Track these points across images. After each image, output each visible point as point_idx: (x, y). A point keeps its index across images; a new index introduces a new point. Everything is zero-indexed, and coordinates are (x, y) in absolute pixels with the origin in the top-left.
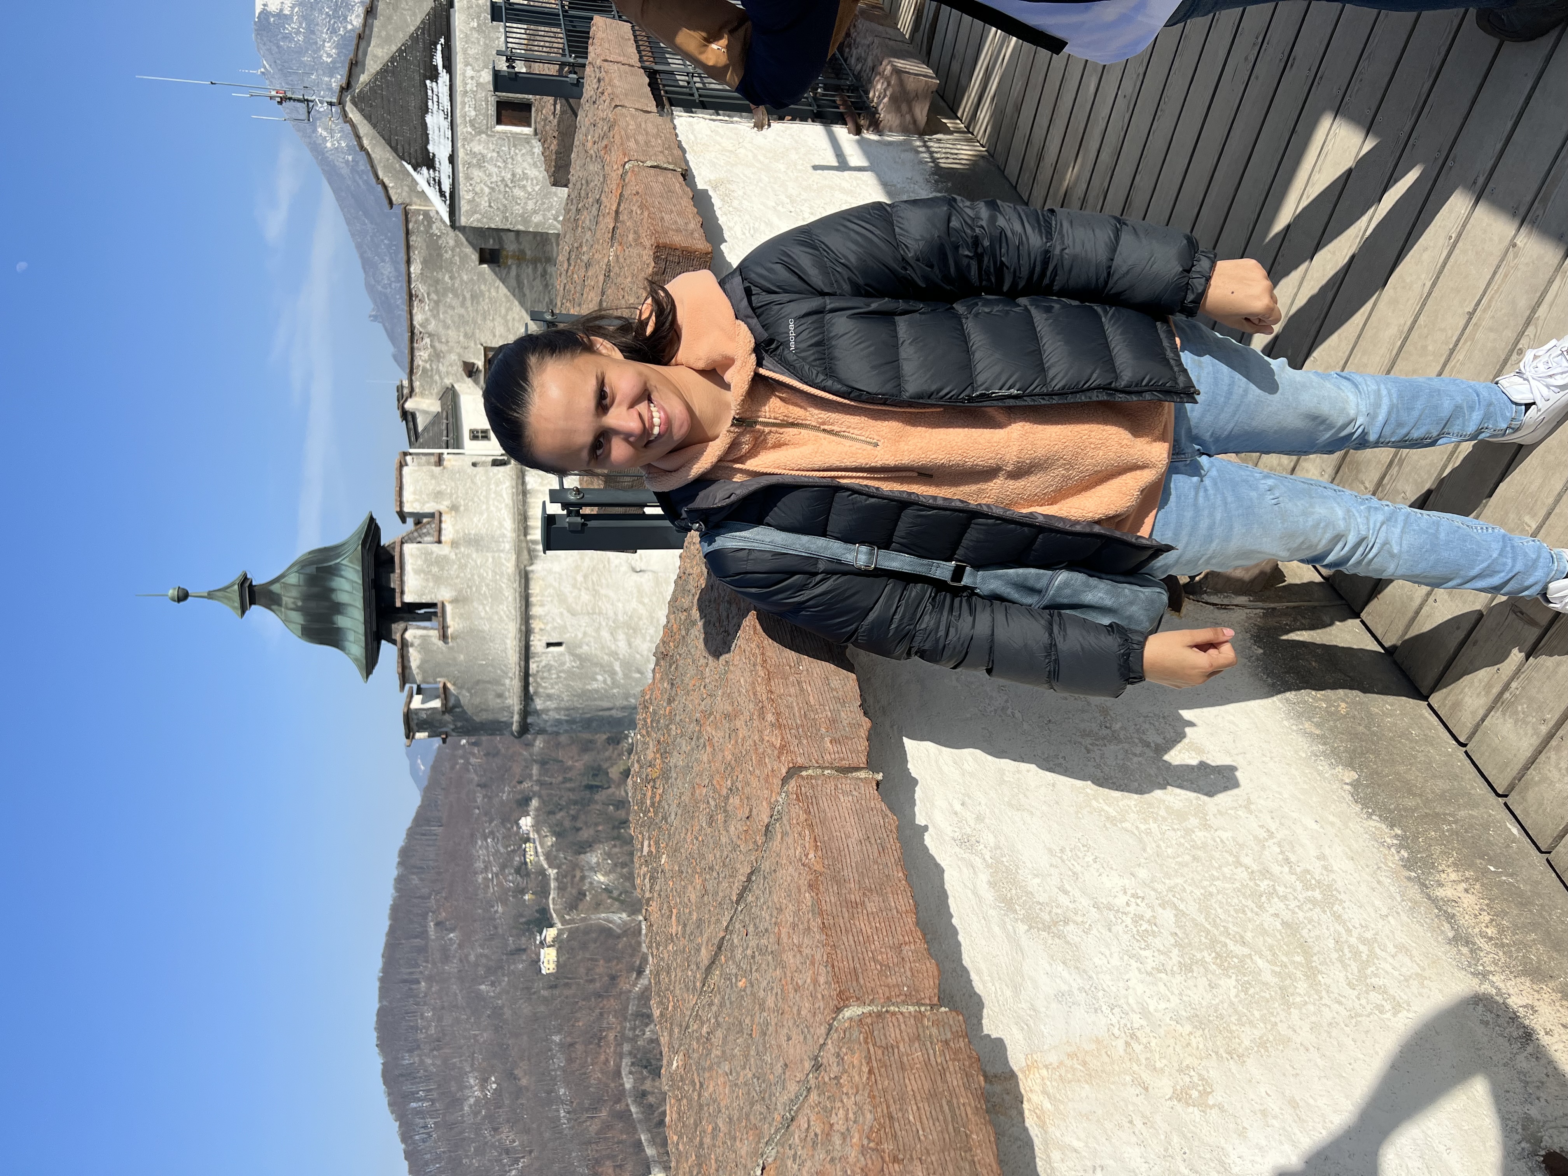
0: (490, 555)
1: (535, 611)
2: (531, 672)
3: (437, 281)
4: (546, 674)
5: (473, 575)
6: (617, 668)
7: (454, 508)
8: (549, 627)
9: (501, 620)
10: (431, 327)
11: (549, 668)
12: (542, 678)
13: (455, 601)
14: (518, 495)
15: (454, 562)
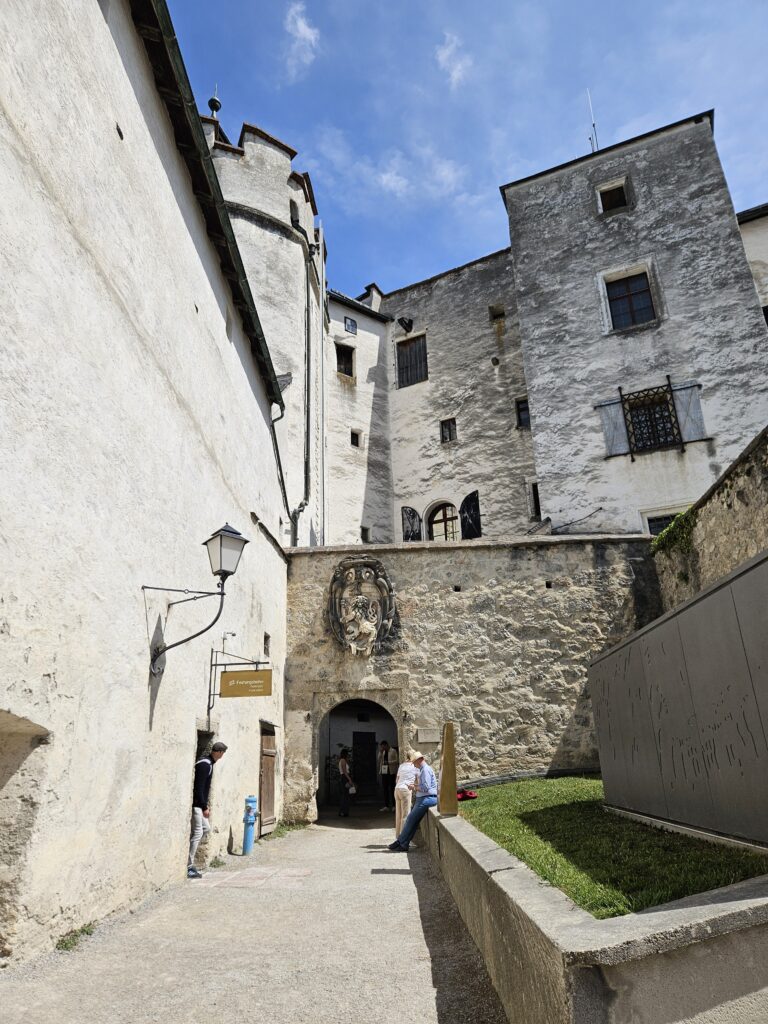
3: (472, 284)
7: (247, 166)
10: (435, 293)
14: (259, 212)
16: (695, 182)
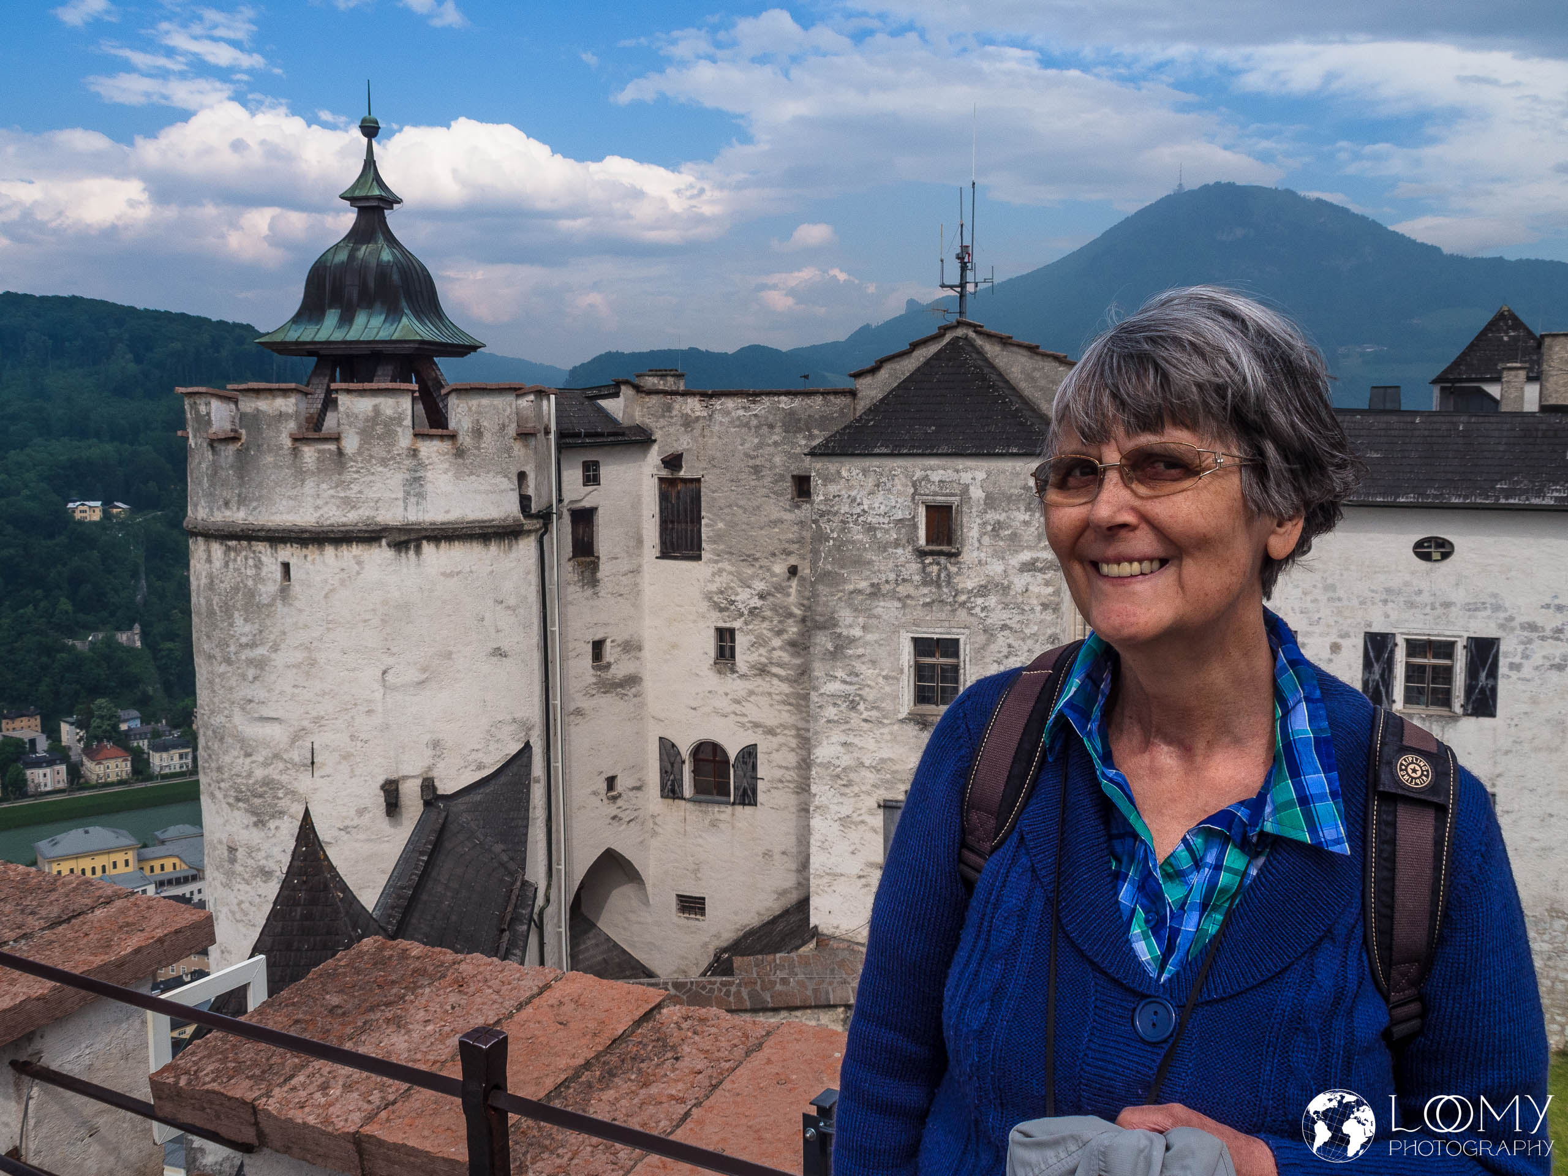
0: (401, 495)
1: (329, 550)
2: (253, 543)
3: (771, 427)
4: (251, 562)
5: (373, 474)
6: (261, 651)
7: (460, 453)
8: (308, 565)
9: (317, 508)
10: (718, 417)
11: (258, 566)
12: (246, 559)
13: (340, 452)
14: (481, 528)
15: (389, 452)
16: (1030, 548)
